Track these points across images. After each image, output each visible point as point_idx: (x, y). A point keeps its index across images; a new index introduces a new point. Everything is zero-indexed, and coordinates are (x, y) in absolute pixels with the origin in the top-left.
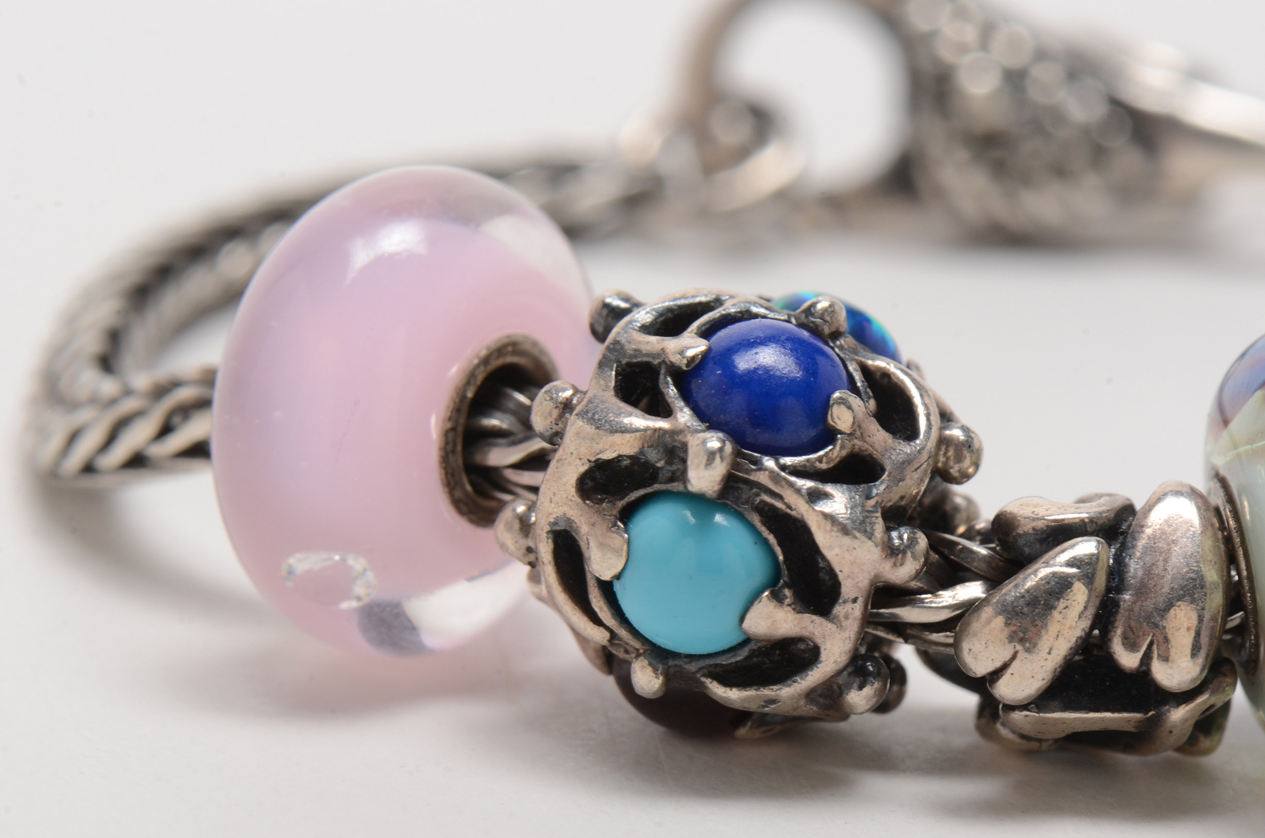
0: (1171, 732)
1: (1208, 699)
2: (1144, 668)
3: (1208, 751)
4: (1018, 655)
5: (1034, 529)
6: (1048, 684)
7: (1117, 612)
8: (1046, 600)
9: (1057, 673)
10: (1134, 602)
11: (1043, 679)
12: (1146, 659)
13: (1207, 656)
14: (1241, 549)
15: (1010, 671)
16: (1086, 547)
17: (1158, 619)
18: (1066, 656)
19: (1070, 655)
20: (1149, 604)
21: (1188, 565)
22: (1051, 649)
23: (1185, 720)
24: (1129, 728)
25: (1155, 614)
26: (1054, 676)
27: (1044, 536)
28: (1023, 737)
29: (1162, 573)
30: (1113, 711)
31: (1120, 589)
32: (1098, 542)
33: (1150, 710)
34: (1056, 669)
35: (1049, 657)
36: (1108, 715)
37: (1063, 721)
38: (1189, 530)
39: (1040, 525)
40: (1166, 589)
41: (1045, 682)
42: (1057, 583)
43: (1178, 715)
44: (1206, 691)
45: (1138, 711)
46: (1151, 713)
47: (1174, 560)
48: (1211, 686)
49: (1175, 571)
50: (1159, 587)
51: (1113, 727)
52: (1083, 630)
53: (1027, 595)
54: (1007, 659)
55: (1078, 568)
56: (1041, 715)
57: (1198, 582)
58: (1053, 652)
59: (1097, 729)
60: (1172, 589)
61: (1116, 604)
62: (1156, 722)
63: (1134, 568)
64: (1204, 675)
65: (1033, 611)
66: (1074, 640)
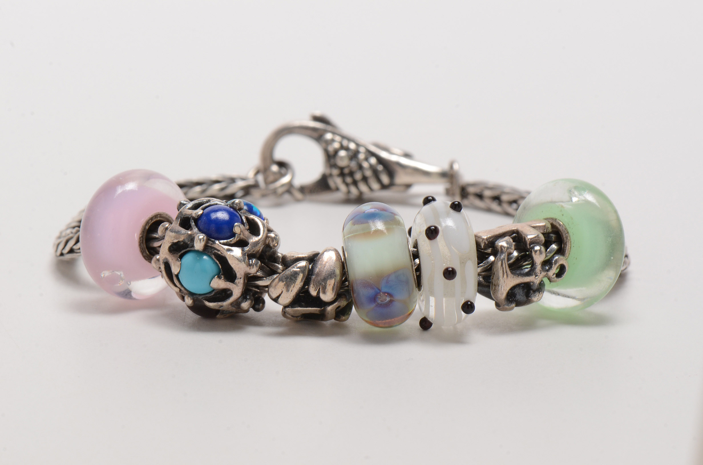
0: (328, 313)
1: (337, 304)
2: (318, 295)
3: (345, 320)
4: (283, 292)
5: (290, 259)
6: (292, 300)
7: (311, 280)
8: (290, 277)
9: (294, 297)
10: (315, 278)
11: (290, 298)
12: (318, 293)
13: (336, 292)
14: (345, 264)
15: (281, 296)
16: (303, 264)
17: (321, 282)
18: (296, 292)
19: (297, 292)
20: (319, 278)
21: (330, 268)
22: (292, 290)
23: (332, 310)
24: (317, 312)
25: (320, 281)
26: (294, 298)
27: (293, 261)
28: (292, 316)
29: (323, 270)
30: (311, 308)
31: (312, 275)
32: (306, 263)
33: (322, 307)
34: (294, 296)
35: (291, 292)
36: (310, 308)
37: (298, 310)
38: (331, 259)
39: (292, 258)
40: (324, 274)
41: (291, 299)
42: (294, 273)
43: (329, 308)
44: (337, 302)
45: (319, 308)
46: (322, 308)
47: (326, 267)
48: (338, 300)
49: (327, 269)
50: (322, 274)
51: (313, 312)
52: (301, 285)
53: (285, 276)
54: (280, 293)
55: (300, 269)
56: (292, 309)
57: (333, 272)
58: (292, 291)
59: (308, 313)
60: (325, 274)
61: (311, 279)
62: (324, 310)
63: (317, 270)
64: (335, 297)
65: (287, 280)
66: (298, 288)
